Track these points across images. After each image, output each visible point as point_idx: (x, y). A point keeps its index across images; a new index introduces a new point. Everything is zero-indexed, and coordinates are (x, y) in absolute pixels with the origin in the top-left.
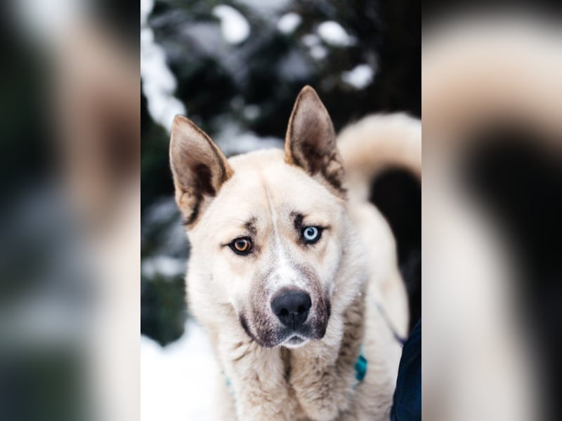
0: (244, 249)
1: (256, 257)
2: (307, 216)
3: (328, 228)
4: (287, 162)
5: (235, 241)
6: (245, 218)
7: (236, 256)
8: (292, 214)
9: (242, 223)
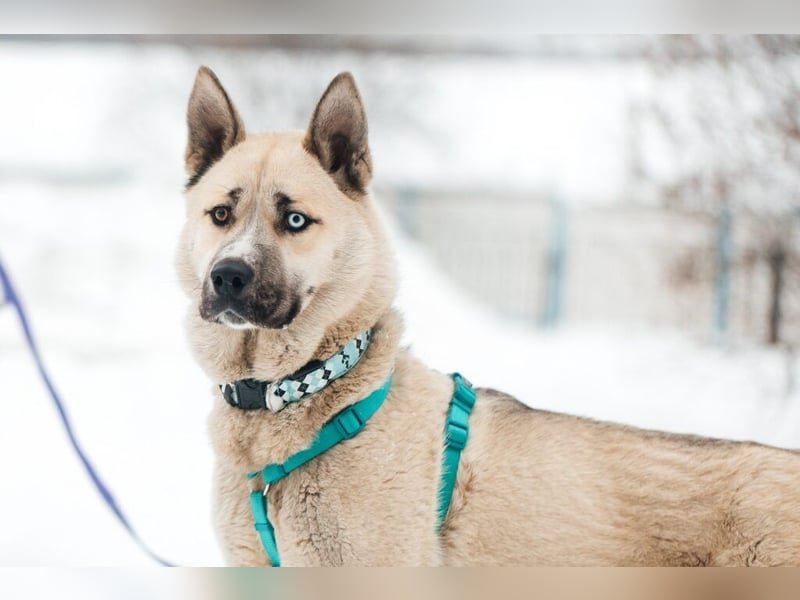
0: (224, 219)
1: (229, 228)
2: (294, 202)
3: (316, 221)
4: (304, 146)
5: (216, 208)
6: (231, 186)
7: (213, 226)
8: (279, 195)
9: (227, 191)
